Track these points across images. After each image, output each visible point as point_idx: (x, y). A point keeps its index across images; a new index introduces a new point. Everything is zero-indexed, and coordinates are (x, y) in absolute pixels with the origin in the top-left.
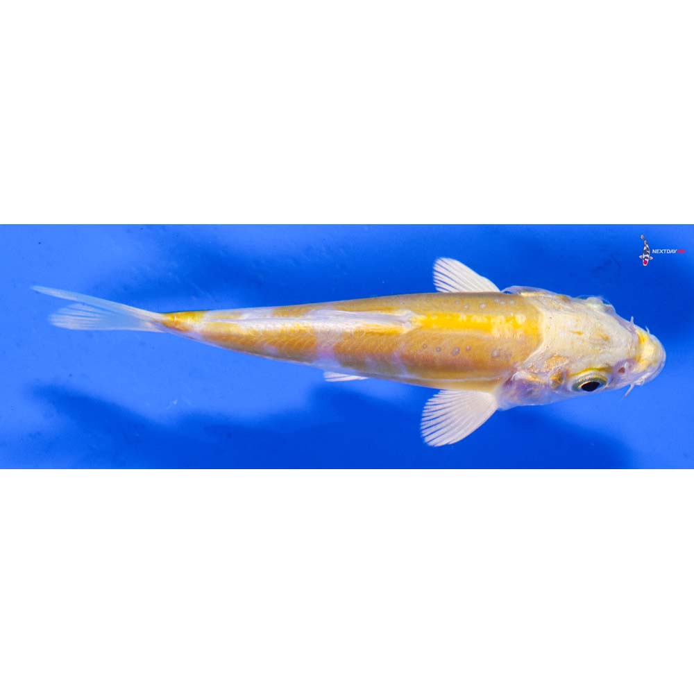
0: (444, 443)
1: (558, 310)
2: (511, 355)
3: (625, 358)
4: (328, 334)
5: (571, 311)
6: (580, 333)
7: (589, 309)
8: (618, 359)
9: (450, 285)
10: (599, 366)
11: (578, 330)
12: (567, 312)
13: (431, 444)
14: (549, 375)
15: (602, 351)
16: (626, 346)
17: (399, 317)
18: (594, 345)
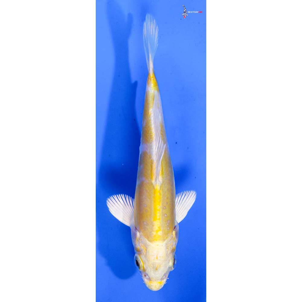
0: (109, 207)
1: (167, 248)
2: (145, 230)
3: (150, 277)
4: (151, 147)
5: (167, 253)
6: (157, 258)
7: (169, 260)
8: (149, 274)
9: (184, 198)
10: (145, 267)
11: (158, 257)
12: (166, 252)
13: (107, 201)
14: (139, 247)
15: (151, 268)
16: (155, 277)
17: (159, 178)
18: (153, 264)
